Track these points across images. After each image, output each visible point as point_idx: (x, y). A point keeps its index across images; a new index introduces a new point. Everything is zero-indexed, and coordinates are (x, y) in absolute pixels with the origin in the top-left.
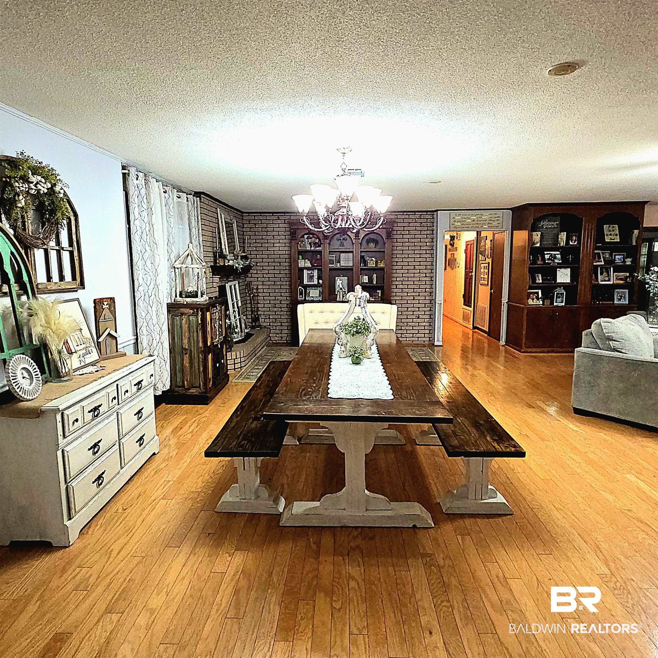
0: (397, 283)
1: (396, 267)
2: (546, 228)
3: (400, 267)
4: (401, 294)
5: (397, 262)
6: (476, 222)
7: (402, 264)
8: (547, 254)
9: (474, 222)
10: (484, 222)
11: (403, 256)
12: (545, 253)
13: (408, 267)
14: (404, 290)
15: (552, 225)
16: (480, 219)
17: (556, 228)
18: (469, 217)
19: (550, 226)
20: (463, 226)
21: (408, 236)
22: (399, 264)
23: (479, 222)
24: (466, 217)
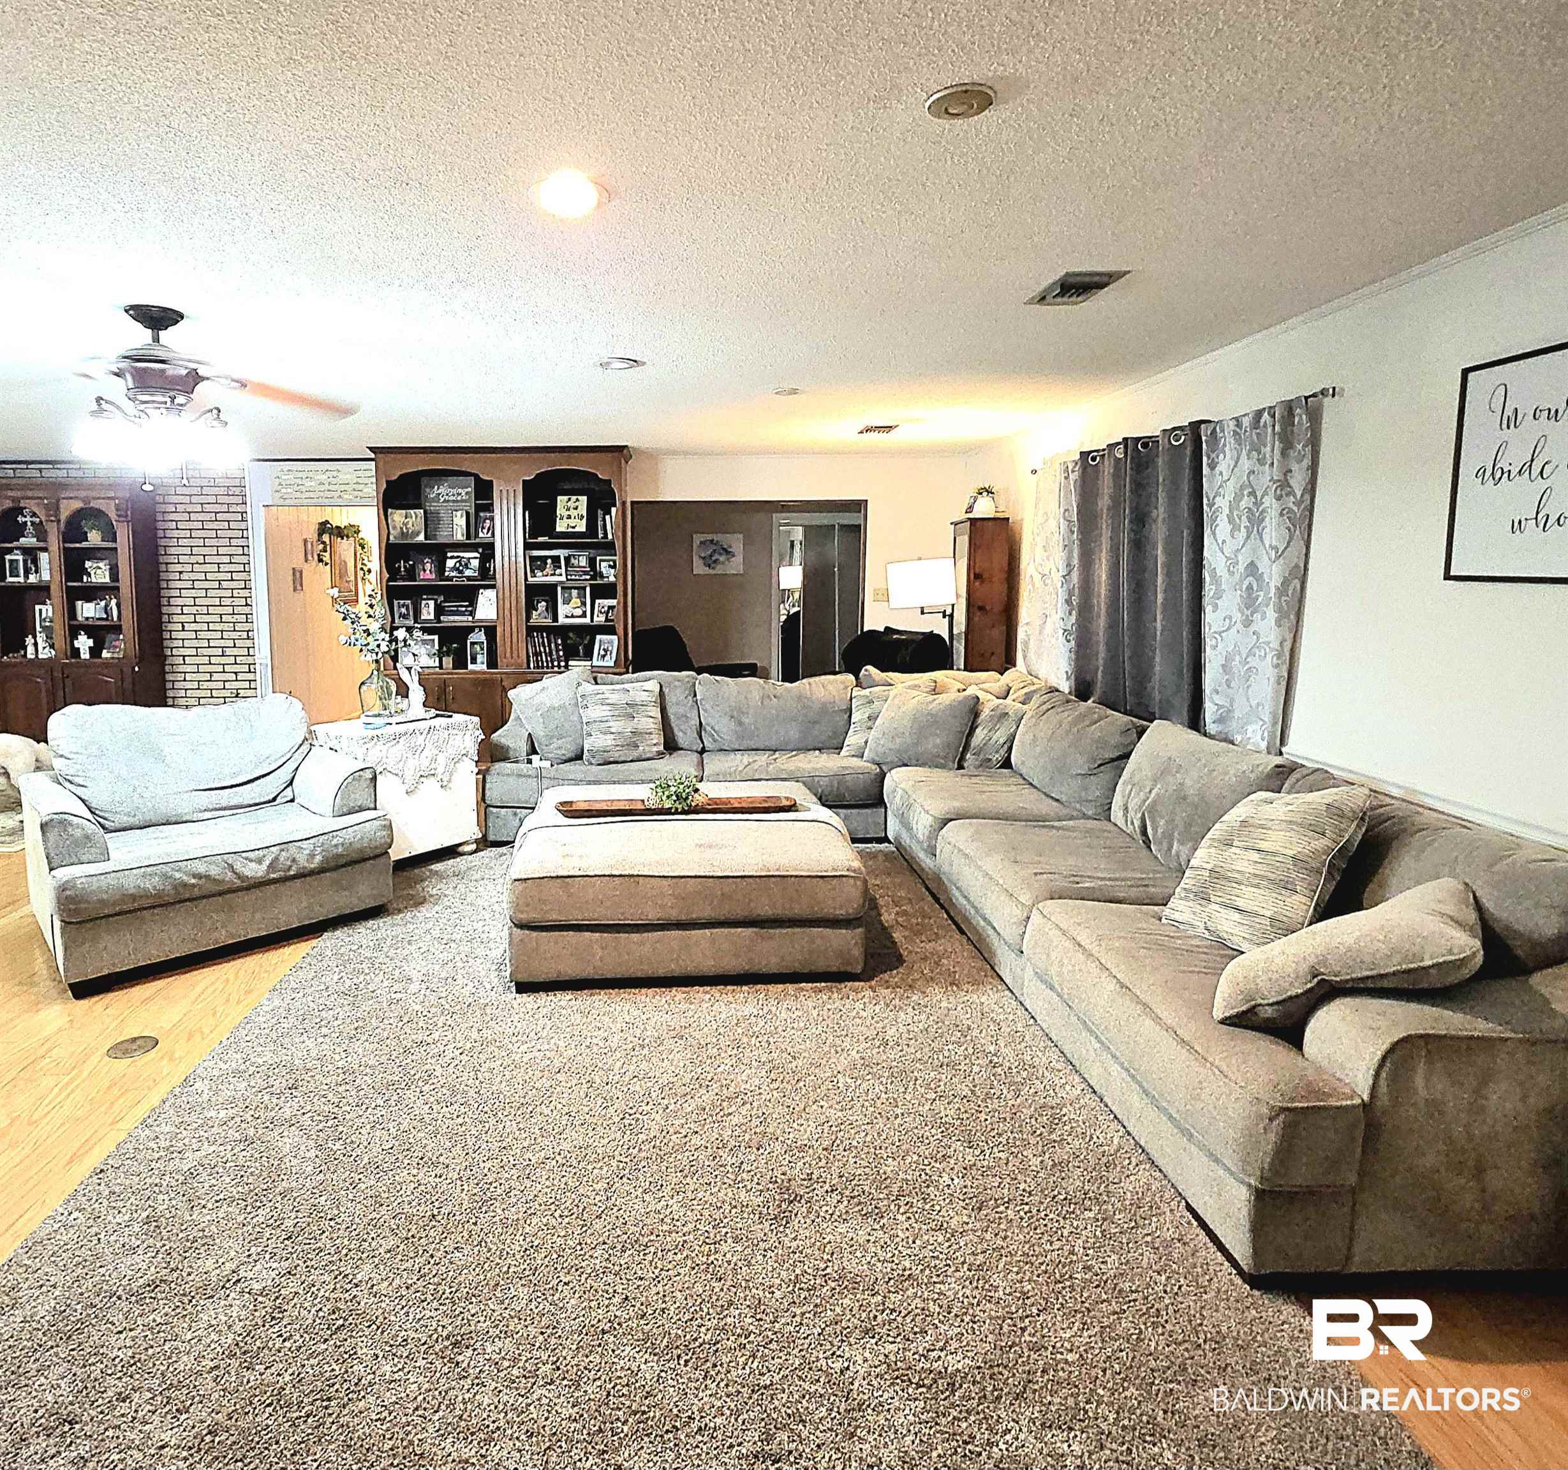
0: (183, 618)
1: (179, 584)
2: (445, 501)
3: (189, 584)
4: (195, 643)
5: (181, 573)
6: (327, 487)
7: (193, 576)
8: (452, 557)
9: (322, 488)
10: (343, 488)
11: (193, 559)
12: (449, 555)
13: (206, 585)
14: (202, 635)
15: (459, 494)
16: (334, 481)
17: (465, 501)
18: (311, 474)
19: (452, 498)
20: (298, 495)
21: (201, 517)
22: (185, 576)
23: (331, 487)
24: (304, 475)
